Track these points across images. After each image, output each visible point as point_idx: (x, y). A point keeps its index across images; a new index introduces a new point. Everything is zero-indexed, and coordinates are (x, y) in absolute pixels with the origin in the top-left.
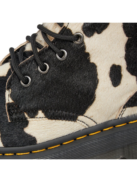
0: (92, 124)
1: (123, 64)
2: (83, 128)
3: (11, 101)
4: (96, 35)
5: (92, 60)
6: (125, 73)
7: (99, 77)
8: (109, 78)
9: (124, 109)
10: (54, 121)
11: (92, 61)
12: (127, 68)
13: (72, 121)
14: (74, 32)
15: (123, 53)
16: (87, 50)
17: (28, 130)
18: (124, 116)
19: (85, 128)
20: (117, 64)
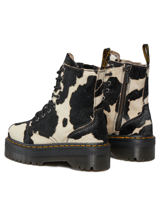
0: (56, 142)
1: (68, 118)
3: (31, 126)
4: (60, 104)
8: (62, 123)
9: (68, 139)
10: (41, 136)
11: (57, 115)
12: (70, 121)
14: (54, 102)
15: (69, 114)
16: (56, 110)
17: (32, 138)
18: (69, 142)
19: (53, 143)
20: (66, 118)
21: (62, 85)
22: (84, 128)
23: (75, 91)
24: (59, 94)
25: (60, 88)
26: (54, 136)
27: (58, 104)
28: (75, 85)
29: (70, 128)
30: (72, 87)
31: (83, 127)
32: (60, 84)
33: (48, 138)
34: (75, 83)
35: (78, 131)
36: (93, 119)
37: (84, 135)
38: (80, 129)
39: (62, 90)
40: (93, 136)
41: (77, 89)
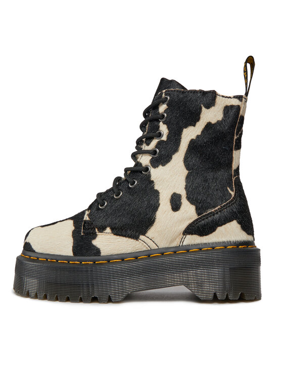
0: (154, 247)
1: (183, 193)
2: (145, 249)
3: (88, 219)
4: (160, 167)
5: (156, 188)
6: (185, 201)
7: (161, 202)
8: (169, 204)
9: (185, 236)
12: (187, 197)
13: (134, 239)
14: (144, 165)
15: (183, 184)
16: (152, 178)
17: (95, 242)
18: (185, 243)
19: (147, 249)
20: (178, 192)
21: (164, 129)
22: (220, 211)
23: (198, 136)
24: (157, 146)
25: (160, 135)
26: (151, 232)
27: (155, 166)
28: (198, 124)
29: (189, 212)
30: (191, 128)
31: (217, 208)
32: (159, 127)
33: (137, 238)
34: (198, 120)
35: (207, 218)
36: (233, 193)
37: (221, 225)
38: (211, 213)
39: (164, 138)
40: (239, 226)
41: (203, 132)
